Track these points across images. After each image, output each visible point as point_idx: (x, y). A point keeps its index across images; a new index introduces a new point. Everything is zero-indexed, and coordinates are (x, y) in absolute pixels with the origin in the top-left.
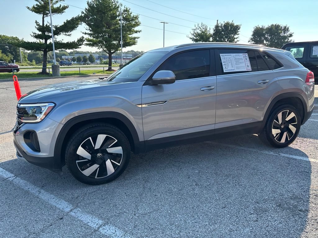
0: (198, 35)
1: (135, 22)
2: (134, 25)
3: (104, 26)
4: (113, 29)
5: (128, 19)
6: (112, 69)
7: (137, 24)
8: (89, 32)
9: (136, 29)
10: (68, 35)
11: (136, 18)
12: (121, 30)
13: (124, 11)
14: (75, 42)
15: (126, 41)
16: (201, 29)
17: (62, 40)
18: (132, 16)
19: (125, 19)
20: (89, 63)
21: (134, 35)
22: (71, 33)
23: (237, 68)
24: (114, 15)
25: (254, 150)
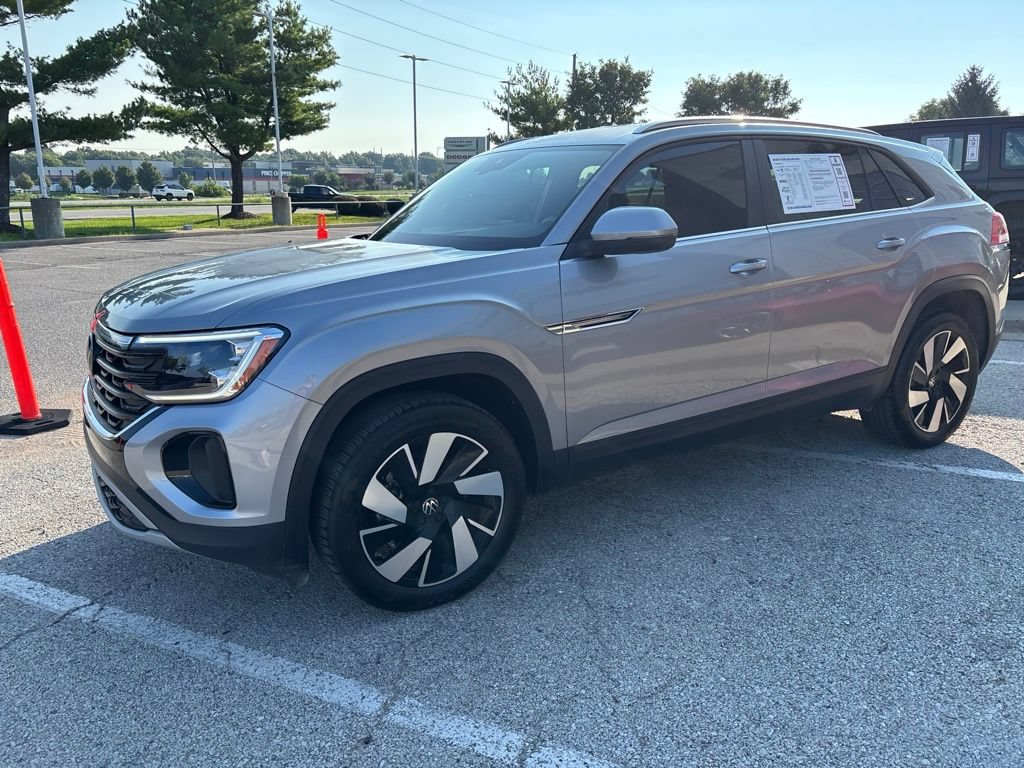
0: (523, 101)
1: (319, 54)
2: (317, 62)
3: (211, 64)
4: (243, 75)
5: (296, 40)
6: (245, 210)
7: (326, 61)
8: (157, 82)
9: (323, 76)
10: (86, 92)
11: (323, 38)
12: (274, 78)
13: (280, 13)
14: (114, 115)
15: (291, 116)
16: (527, 81)
17: (65, 110)
18: (308, 31)
19: (284, 41)
20: (141, 191)
21: (318, 97)
22: (94, 85)
23: (820, 200)
24: (245, 24)
25: (854, 460)
